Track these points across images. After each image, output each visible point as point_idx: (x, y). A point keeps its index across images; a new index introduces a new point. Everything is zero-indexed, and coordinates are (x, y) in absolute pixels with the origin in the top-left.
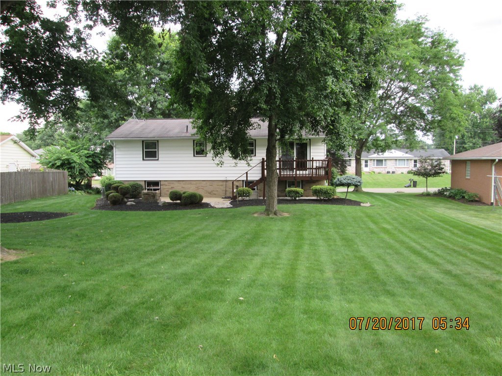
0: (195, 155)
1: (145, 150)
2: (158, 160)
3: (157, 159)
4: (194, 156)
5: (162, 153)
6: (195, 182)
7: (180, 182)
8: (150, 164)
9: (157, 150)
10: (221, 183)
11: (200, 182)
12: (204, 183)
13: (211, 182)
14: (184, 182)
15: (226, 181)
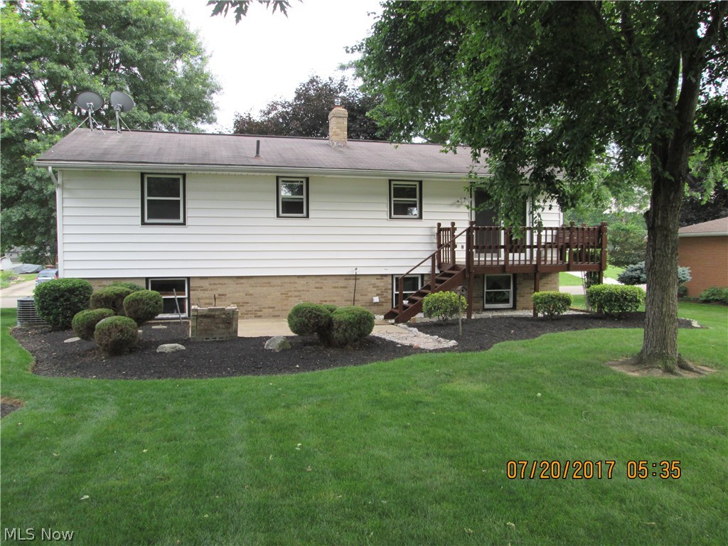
0: (281, 214)
1: (146, 198)
2: (184, 224)
3: (181, 221)
4: (278, 216)
5: (195, 207)
6: (279, 281)
7: (242, 281)
8: (163, 234)
9: (181, 199)
10: (342, 283)
11: (292, 280)
12: (303, 281)
13: (318, 279)
14: (251, 281)
15: (356, 277)
